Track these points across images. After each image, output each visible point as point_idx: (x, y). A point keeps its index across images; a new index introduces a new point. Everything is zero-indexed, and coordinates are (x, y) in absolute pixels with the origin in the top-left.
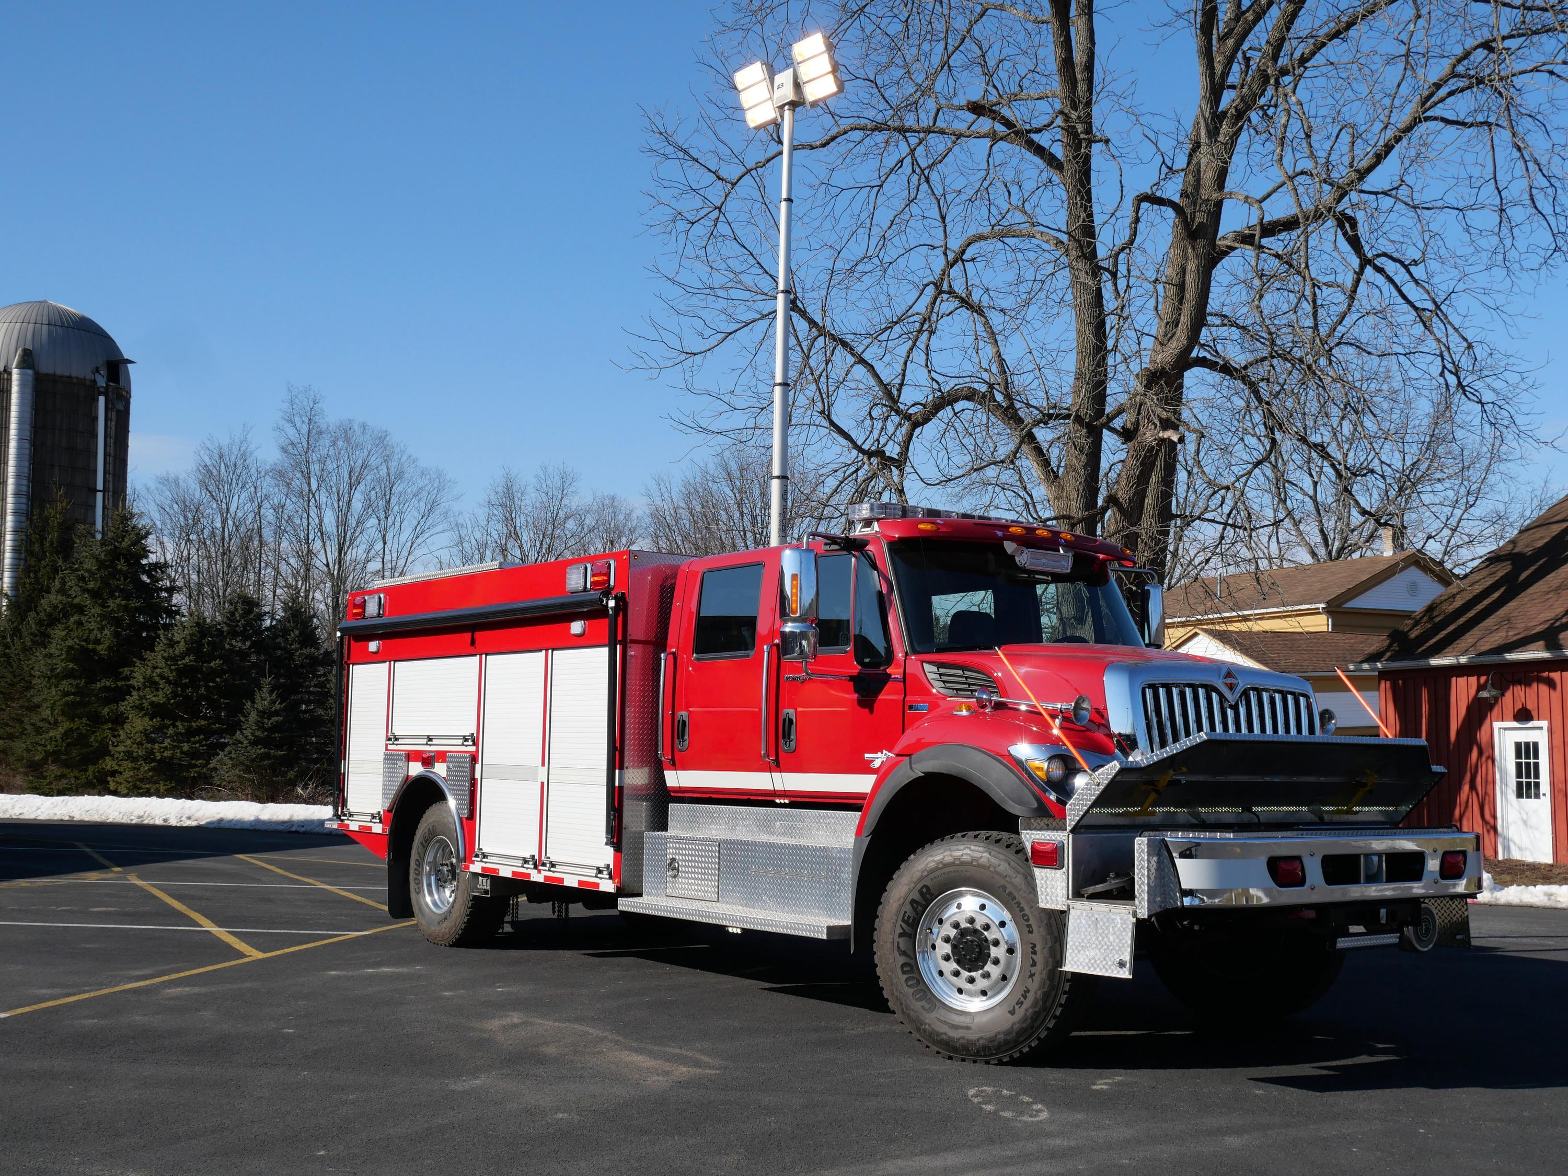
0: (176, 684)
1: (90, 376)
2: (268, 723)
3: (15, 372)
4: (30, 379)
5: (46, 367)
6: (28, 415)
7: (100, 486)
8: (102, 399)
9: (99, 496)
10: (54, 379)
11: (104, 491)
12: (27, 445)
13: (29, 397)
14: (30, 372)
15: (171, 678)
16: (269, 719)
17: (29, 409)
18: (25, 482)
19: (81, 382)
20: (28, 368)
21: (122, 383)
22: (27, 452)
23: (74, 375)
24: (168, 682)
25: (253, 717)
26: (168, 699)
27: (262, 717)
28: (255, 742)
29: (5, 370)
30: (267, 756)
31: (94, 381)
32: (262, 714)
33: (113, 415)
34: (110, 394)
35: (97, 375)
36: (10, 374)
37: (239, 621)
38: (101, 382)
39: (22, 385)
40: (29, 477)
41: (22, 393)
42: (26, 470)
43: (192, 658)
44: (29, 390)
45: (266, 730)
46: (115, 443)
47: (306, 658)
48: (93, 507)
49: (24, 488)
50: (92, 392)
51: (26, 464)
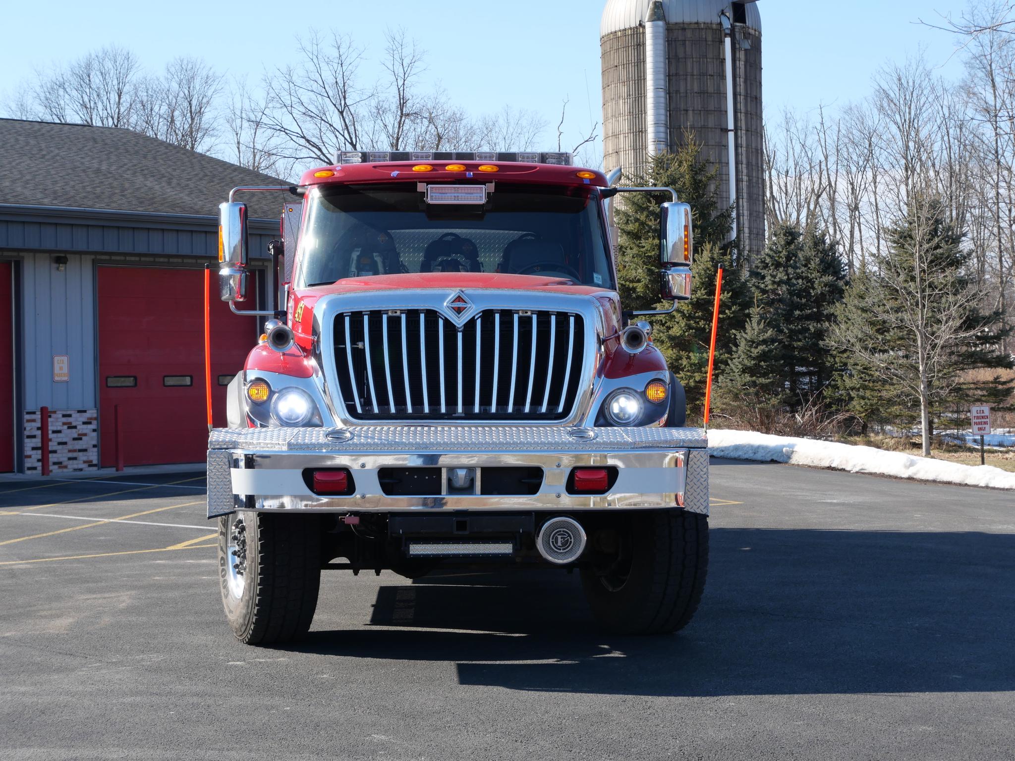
0: (690, 317)
1: (716, 20)
2: (755, 352)
3: (649, 26)
4: (661, 30)
5: (676, 17)
6: (662, 65)
7: (731, 126)
8: (728, 41)
9: (731, 135)
10: (683, 27)
11: (736, 130)
12: (662, 94)
13: (661, 47)
14: (660, 23)
15: (686, 312)
16: (756, 348)
17: (662, 59)
18: (662, 129)
19: (708, 27)
20: (658, 19)
21: (749, 22)
22: (662, 100)
23: (701, 20)
24: (684, 316)
25: (743, 345)
26: (684, 332)
27: (751, 346)
28: (745, 370)
29: (640, 25)
30: (754, 384)
31: (720, 24)
32: (752, 343)
33: (741, 55)
34: (737, 36)
35: (722, 17)
36: (644, 27)
37: (780, 252)
38: (727, 24)
39: (655, 37)
40: (666, 124)
41: (655, 44)
42: (663, 118)
43: (703, 292)
44: (661, 41)
45: (754, 359)
46: (745, 82)
47: (825, 285)
48: (726, 147)
49: (662, 135)
50: (718, 34)
51: (663, 111)
